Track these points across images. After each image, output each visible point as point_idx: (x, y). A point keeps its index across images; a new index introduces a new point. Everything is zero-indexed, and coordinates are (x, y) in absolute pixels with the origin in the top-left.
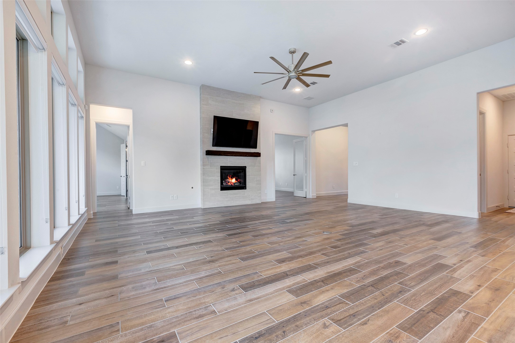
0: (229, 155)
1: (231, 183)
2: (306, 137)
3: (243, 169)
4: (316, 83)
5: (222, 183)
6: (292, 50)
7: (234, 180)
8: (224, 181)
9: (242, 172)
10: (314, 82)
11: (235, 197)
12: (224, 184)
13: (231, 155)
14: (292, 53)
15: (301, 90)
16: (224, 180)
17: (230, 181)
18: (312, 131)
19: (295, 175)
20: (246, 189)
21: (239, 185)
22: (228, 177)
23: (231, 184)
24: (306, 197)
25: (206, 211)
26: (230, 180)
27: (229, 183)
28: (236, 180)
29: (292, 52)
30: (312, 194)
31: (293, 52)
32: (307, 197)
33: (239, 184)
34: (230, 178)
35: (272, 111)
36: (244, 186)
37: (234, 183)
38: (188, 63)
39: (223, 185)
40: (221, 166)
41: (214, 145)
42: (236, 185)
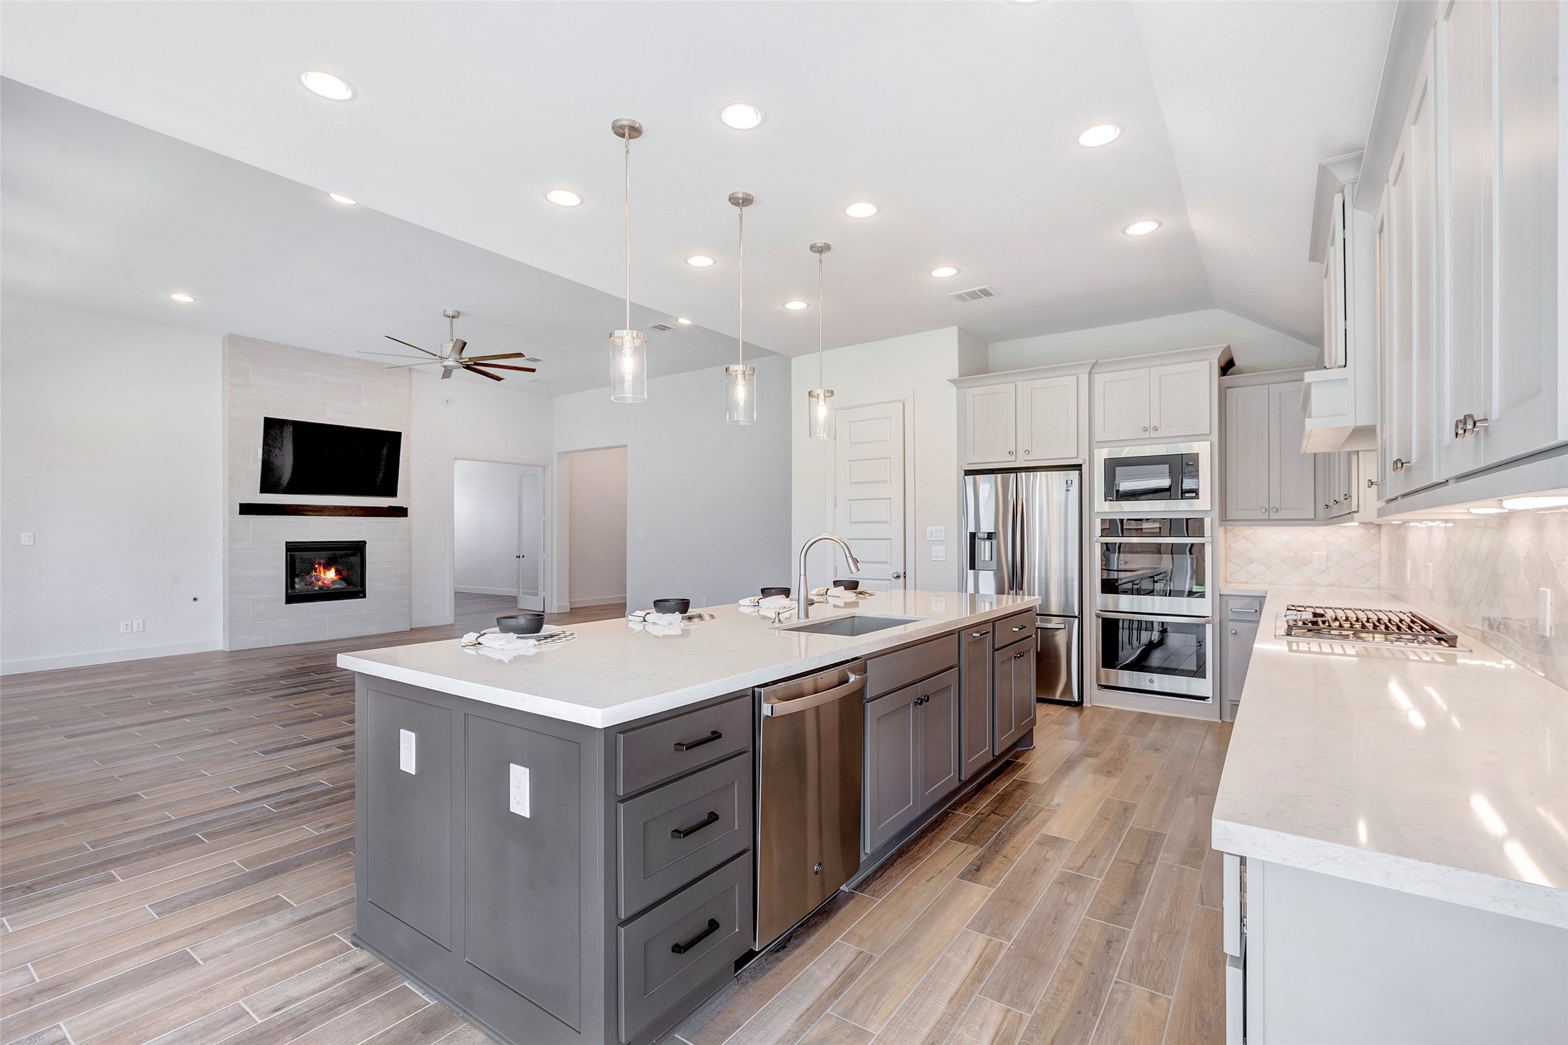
0: (311, 513)
1: (324, 583)
2: (544, 467)
3: (358, 549)
5: (290, 584)
7: (331, 574)
8: (297, 580)
9: (354, 555)
11: (330, 618)
12: (297, 586)
16: (298, 576)
17: (321, 576)
18: (559, 453)
19: (521, 557)
20: (366, 598)
21: (345, 589)
22: (317, 566)
24: (543, 611)
25: (235, 656)
26: (322, 572)
27: (320, 583)
28: (338, 572)
30: (558, 604)
32: (546, 611)
33: (345, 585)
34: (322, 569)
36: (359, 589)
37: (334, 582)
39: (295, 588)
40: (287, 543)
41: (264, 489)
42: (337, 586)
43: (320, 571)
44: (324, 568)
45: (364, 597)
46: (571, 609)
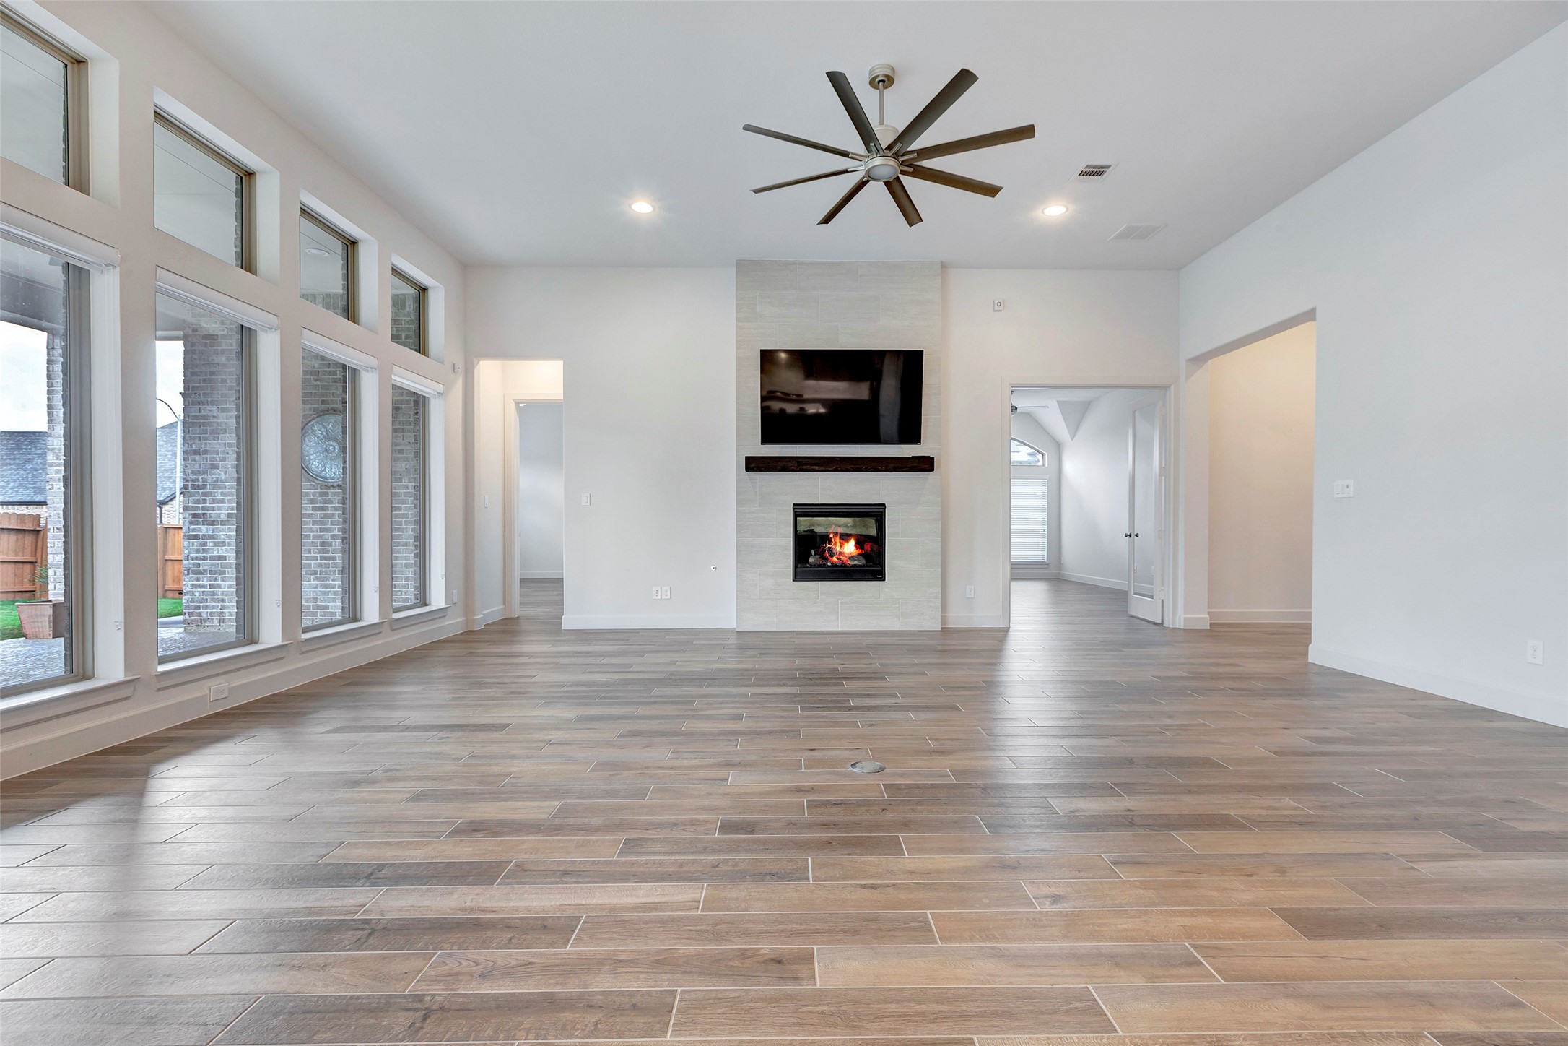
0: (817, 468)
1: (842, 558)
2: (1165, 388)
3: (876, 513)
4: (1108, 167)
6: (880, 73)
7: (850, 548)
9: (874, 522)
10: (1090, 164)
11: (842, 603)
12: (811, 561)
13: (822, 468)
14: (881, 83)
15: (1068, 209)
17: (838, 548)
18: (1189, 360)
19: (1132, 536)
20: (884, 580)
21: (863, 566)
22: (831, 536)
23: (840, 559)
24: (1162, 624)
25: (747, 641)
26: (838, 544)
27: (834, 559)
28: (857, 544)
29: (879, 82)
30: (1185, 614)
31: (883, 81)
32: (1166, 624)
33: (864, 561)
34: (837, 539)
35: (997, 308)
36: (878, 567)
37: (852, 558)
38: (642, 207)
40: (794, 505)
41: (766, 439)
42: (856, 563)
43: (836, 543)
44: (840, 538)
45: (883, 579)
46: (1211, 624)
